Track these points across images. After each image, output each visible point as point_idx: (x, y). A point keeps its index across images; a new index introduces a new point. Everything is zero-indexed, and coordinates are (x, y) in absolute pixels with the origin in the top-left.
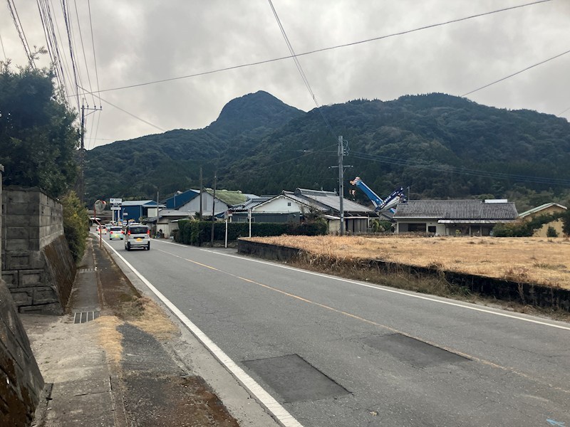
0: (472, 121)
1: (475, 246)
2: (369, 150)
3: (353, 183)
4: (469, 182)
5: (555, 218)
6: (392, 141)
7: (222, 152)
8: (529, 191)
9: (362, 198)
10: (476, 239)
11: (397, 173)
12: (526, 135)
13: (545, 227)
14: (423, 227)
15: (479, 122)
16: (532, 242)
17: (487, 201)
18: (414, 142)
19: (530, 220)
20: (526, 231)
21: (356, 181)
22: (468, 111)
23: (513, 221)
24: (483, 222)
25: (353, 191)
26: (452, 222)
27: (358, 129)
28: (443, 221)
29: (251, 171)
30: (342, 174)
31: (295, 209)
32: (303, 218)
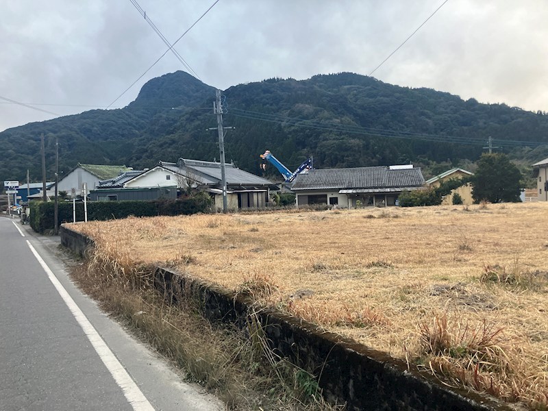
0: (378, 98)
2: (285, 127)
3: (263, 157)
6: (306, 118)
7: (142, 131)
8: (431, 162)
9: (272, 171)
11: (311, 148)
12: (426, 111)
15: (385, 99)
17: (391, 167)
18: (327, 119)
20: (433, 199)
21: (266, 155)
22: (375, 89)
23: (419, 188)
24: (388, 190)
25: (264, 165)
26: (354, 191)
27: (275, 107)
28: (345, 191)
29: (169, 150)
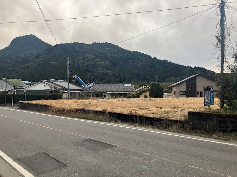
0: (120, 54)
1: (120, 102)
2: (80, 63)
3: (74, 77)
4: (119, 78)
5: (147, 91)
6: (90, 60)
7: (12, 61)
8: (139, 81)
9: (78, 83)
10: (120, 99)
11: (92, 73)
12: (138, 61)
13: (144, 94)
14: (102, 95)
15: (122, 55)
16: (139, 100)
17: (124, 85)
18: (99, 62)
19: (139, 92)
20: (137, 96)
21: (75, 76)
22: (118, 51)
23: (133, 92)
24: (123, 93)
25: (74, 81)
26: (112, 93)
27: (76, 55)
28: (109, 93)
29: (26, 70)
30: (68, 73)
31: (47, 88)
32: (51, 92)
